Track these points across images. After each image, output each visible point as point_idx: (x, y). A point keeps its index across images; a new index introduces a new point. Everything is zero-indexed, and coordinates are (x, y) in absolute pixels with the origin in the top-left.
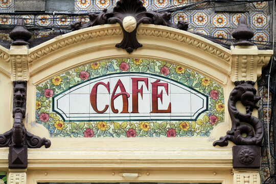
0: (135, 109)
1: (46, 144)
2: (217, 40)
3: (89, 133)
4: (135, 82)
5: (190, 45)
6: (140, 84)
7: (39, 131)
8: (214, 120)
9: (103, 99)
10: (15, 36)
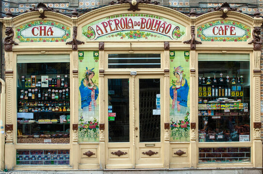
0: (226, 34)
1: (201, 43)
2: (250, 15)
3: (212, 40)
4: (225, 26)
5: (242, 17)
6: (227, 27)
7: (198, 39)
8: (248, 37)
9: (216, 31)
10: (191, 14)
